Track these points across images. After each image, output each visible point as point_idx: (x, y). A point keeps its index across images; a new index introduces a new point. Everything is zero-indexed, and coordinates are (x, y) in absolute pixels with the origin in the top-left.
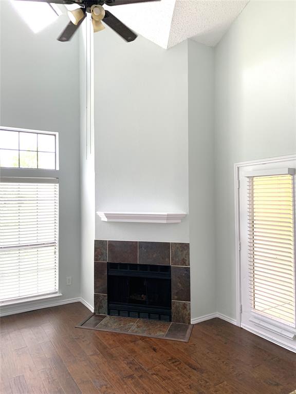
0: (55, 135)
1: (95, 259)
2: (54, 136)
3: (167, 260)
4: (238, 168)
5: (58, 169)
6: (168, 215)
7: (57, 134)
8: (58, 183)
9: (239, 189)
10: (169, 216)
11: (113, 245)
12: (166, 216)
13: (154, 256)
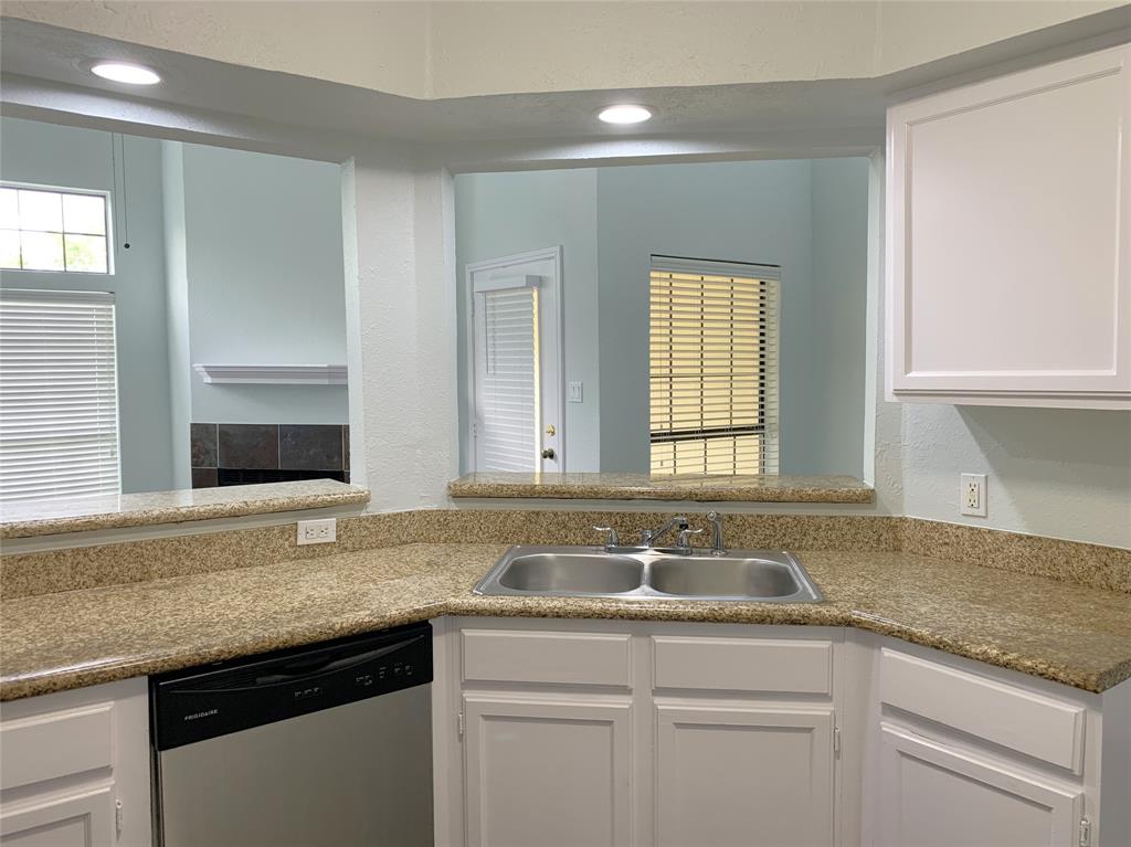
0: (104, 197)
1: (194, 464)
2: (102, 200)
3: (336, 459)
4: (472, 273)
5: (112, 272)
6: (329, 367)
7: (108, 193)
8: (114, 303)
9: (473, 316)
10: (332, 370)
11: (228, 433)
12: (327, 371)
13: (311, 453)
